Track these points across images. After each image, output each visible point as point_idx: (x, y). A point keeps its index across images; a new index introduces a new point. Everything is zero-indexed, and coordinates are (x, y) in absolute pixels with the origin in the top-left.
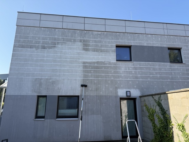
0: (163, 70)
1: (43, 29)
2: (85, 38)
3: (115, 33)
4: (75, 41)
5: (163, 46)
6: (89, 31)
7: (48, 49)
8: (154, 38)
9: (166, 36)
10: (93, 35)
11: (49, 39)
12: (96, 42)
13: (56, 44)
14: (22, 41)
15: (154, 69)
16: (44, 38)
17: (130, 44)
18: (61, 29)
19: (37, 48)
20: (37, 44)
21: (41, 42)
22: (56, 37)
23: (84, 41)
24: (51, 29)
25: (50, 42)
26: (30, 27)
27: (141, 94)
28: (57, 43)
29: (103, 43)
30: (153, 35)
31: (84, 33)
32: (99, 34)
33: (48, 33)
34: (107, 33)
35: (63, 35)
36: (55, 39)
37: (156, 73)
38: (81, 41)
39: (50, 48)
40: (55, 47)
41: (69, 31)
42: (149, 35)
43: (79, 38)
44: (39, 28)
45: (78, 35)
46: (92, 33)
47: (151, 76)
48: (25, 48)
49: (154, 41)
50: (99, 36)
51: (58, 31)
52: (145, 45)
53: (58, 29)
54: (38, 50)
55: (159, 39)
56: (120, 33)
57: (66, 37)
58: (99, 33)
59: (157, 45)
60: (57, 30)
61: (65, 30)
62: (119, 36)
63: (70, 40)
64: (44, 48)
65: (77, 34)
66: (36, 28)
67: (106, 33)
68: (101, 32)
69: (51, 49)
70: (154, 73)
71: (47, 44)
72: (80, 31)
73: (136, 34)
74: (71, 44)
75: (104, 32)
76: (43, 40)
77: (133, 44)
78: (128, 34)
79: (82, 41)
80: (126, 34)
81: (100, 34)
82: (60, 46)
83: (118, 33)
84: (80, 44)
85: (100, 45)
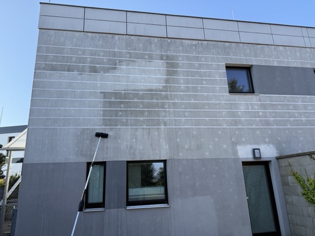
0: (310, 108)
1: (90, 35)
2: (169, 51)
3: (222, 43)
4: (151, 57)
5: (305, 67)
6: (176, 40)
7: (102, 72)
8: (288, 53)
9: (308, 49)
10: (183, 46)
11: (102, 54)
12: (188, 58)
14: (52, 57)
15: (295, 107)
16: (94, 51)
17: (250, 63)
18: (124, 36)
19: (81, 71)
20: (81, 63)
21: (89, 59)
22: (116, 50)
23: (168, 58)
24: (105, 35)
25: (105, 59)
26: (65, 32)
27: (277, 152)
28: (119, 62)
29: (201, 61)
30: (287, 48)
31: (166, 43)
32: (194, 45)
33: (101, 42)
34: (208, 44)
35: (129, 47)
36: (114, 54)
37: (300, 114)
38: (162, 59)
39: (107, 70)
40: (115, 68)
41: (139, 39)
42: (281, 48)
43: (158, 52)
44: (82, 33)
45: (156, 46)
46: (182, 43)
47: (292, 119)
48: (57, 71)
49: (290, 58)
50: (194, 48)
51: (119, 38)
52: (276, 64)
53: (120, 36)
54: (83, 76)
55: (298, 54)
56: (230, 43)
57: (135, 50)
58: (194, 42)
59: (295, 65)
60: (117, 37)
61: (132, 38)
62: (229, 48)
63: (142, 57)
64: (94, 70)
65: (153, 46)
66: (77, 34)
67: (205, 43)
68: (197, 42)
69: (108, 72)
70: (296, 115)
71: (99, 64)
72: (159, 39)
73: (259, 46)
74: (144, 63)
75: (202, 42)
76: (93, 55)
77: (254, 63)
78: (245, 44)
79: (165, 58)
80: (241, 45)
82: (124, 67)
83: (227, 44)
84: (160, 64)
85: (197, 65)
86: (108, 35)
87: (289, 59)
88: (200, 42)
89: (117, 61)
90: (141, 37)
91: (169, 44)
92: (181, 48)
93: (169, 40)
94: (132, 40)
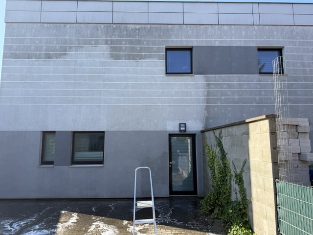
0: (245, 87)
1: (45, 25)
2: (113, 36)
3: (165, 26)
4: (97, 43)
5: (248, 45)
6: (121, 25)
7: (54, 58)
8: (233, 32)
9: (256, 27)
10: (127, 31)
11: (55, 42)
12: (131, 42)
13: (68, 50)
14: (16, 47)
15: (229, 86)
16: (48, 40)
17: (190, 45)
18: (75, 25)
19: (39, 57)
20: (38, 51)
21: (44, 48)
22: (67, 38)
23: (112, 42)
24: (58, 24)
25: (58, 46)
26: (25, 24)
28: (69, 48)
29: (143, 44)
30: (233, 26)
31: (112, 28)
32: (137, 29)
33: (55, 31)
34: (151, 27)
35: (79, 34)
36: (65, 41)
37: (233, 93)
38: (106, 43)
39: (58, 56)
40: (65, 54)
41: (87, 26)
42: (226, 27)
43: (104, 38)
44: (39, 24)
45: (102, 32)
46: (126, 27)
47: (223, 97)
48: (20, 58)
50: (137, 32)
51: (70, 27)
52: (217, 44)
53: (71, 25)
54: (39, 62)
55: (244, 32)
56: (173, 26)
57: (83, 36)
58: (138, 27)
59: (238, 44)
60: (68, 26)
61: (82, 25)
62: (172, 30)
63: (89, 42)
64: (48, 56)
65: (100, 31)
66: (35, 25)
67: (149, 26)
68: (140, 26)
69: (59, 58)
70: (229, 93)
71: (53, 51)
72: (106, 25)
73: (202, 26)
74: (90, 48)
75: (146, 25)
76: (48, 44)
77: (195, 44)
78: (188, 26)
79: (109, 43)
80: (184, 26)
81: (139, 29)
82: (74, 53)
83: (170, 26)
84: (105, 48)
85: (139, 48)
86: (61, 24)
87: (232, 38)
88: (143, 26)
89: (68, 48)
90: (89, 25)
91: (114, 29)
92: (125, 32)
93: (115, 26)
94: (81, 27)
